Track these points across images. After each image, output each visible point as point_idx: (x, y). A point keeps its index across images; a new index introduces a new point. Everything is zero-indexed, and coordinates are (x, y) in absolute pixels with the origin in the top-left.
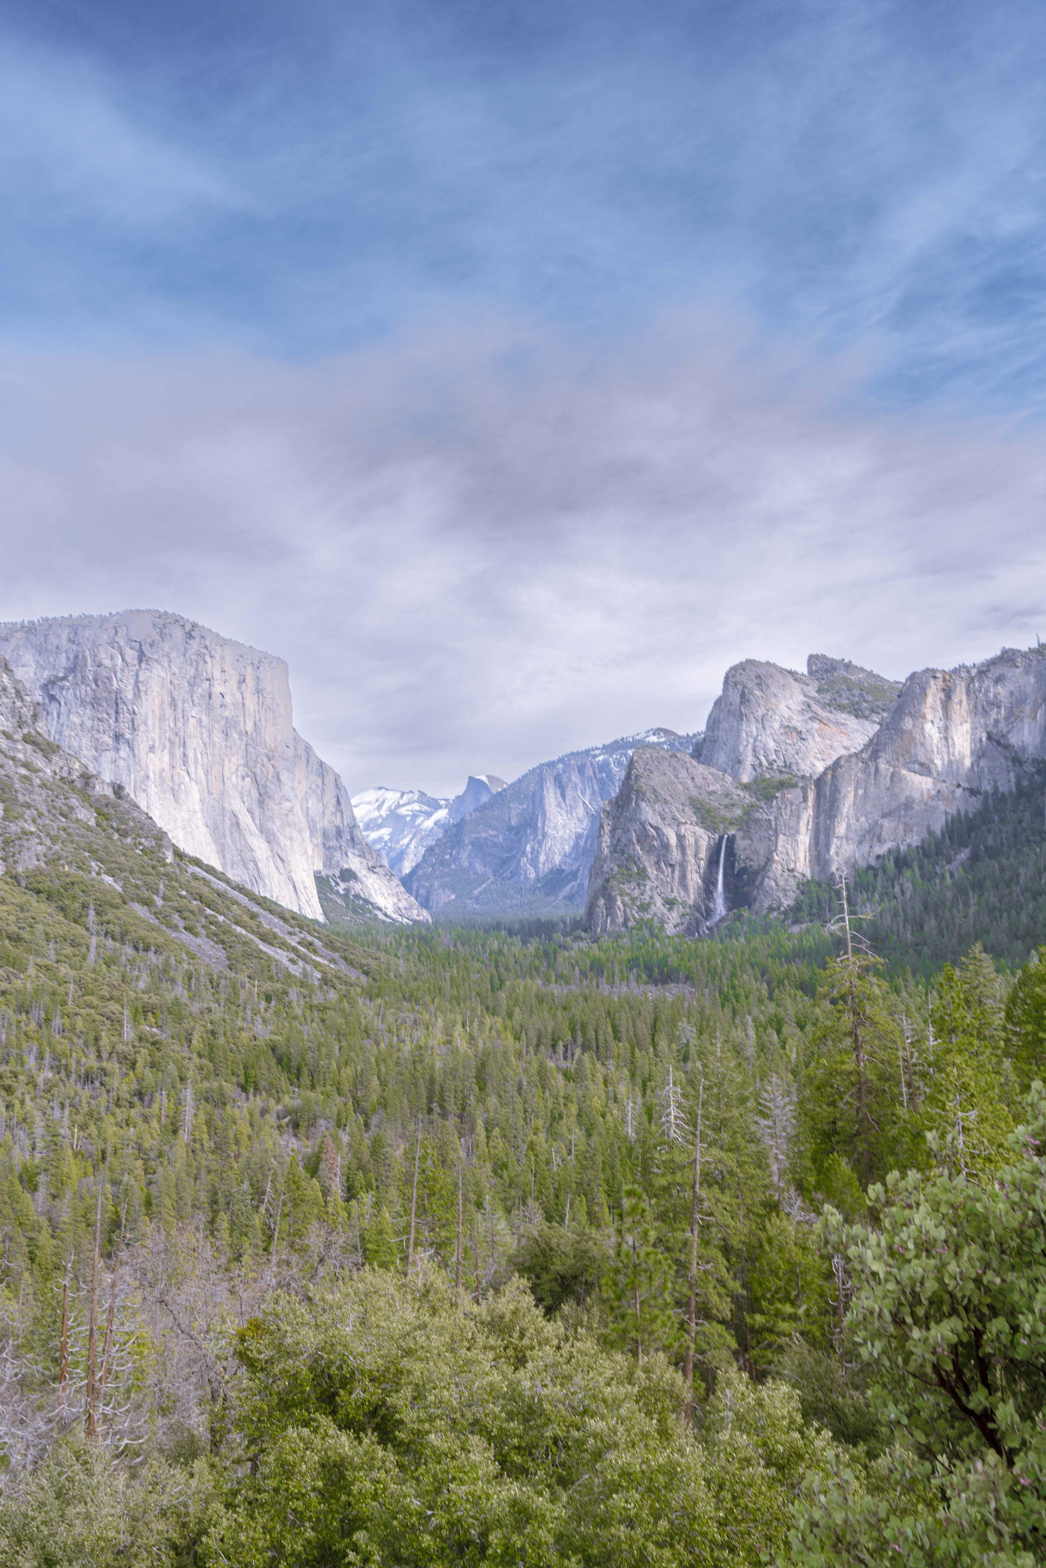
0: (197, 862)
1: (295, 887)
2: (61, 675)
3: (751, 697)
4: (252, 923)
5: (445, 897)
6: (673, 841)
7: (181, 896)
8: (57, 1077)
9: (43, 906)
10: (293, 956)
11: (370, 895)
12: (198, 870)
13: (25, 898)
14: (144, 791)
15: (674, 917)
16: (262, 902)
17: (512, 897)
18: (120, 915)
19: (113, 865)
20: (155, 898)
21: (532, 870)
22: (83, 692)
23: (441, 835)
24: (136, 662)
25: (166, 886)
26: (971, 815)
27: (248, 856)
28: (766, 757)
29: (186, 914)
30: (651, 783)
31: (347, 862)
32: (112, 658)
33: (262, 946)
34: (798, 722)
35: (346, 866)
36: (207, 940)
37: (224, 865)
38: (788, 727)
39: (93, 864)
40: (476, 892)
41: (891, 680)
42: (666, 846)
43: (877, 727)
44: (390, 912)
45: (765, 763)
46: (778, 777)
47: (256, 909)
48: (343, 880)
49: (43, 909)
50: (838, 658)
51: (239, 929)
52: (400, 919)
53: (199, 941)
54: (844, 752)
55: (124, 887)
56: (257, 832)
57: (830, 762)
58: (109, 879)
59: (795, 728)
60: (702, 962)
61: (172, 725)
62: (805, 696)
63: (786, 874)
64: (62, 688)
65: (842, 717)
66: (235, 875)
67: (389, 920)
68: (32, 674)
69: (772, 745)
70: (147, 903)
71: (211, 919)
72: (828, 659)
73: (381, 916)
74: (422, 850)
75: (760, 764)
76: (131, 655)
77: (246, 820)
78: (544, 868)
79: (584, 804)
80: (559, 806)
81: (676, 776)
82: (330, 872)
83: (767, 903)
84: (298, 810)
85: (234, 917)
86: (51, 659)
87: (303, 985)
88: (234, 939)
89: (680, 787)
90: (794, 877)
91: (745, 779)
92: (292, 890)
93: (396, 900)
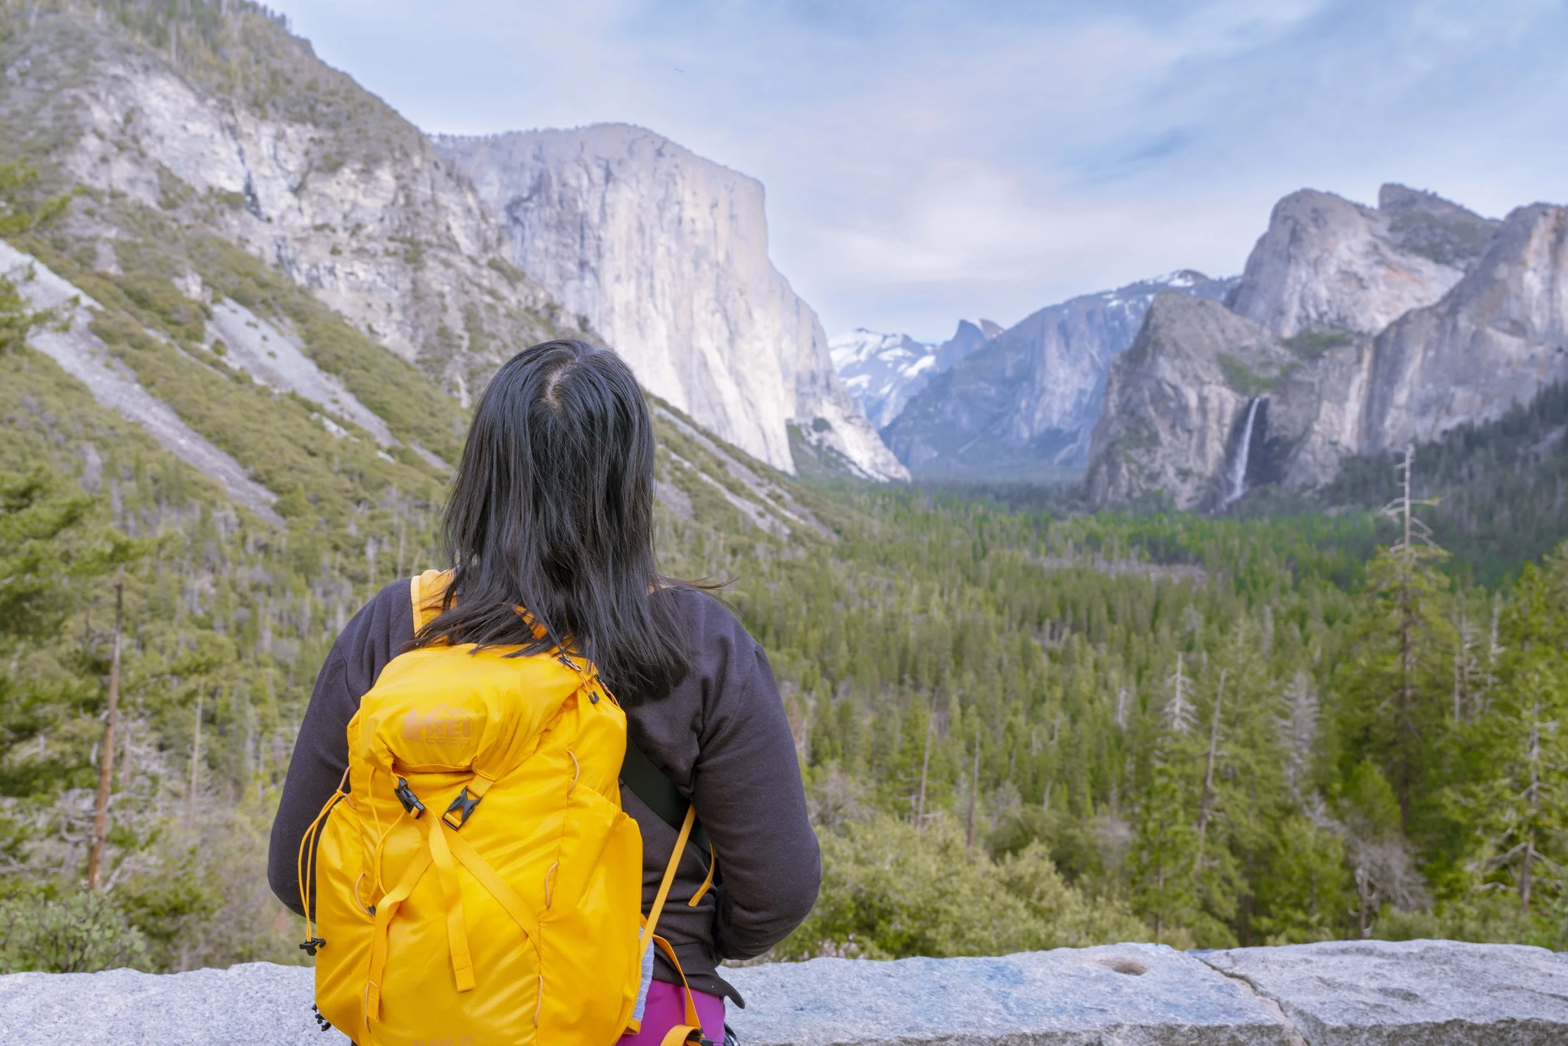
0: (663, 403)
1: (764, 436)
2: (526, 195)
3: (1304, 235)
4: (720, 471)
5: (926, 454)
6: (1193, 402)
10: (761, 508)
11: (844, 447)
12: (663, 411)
14: (609, 324)
15: (1187, 490)
16: (729, 449)
17: (1001, 458)
21: (1026, 429)
22: (548, 215)
23: (925, 385)
24: (603, 182)
27: (715, 399)
28: (1316, 307)
30: (1173, 334)
31: (821, 410)
32: (578, 177)
33: (730, 497)
34: (1360, 266)
35: (819, 415)
36: (672, 487)
37: (690, 407)
38: (1347, 272)
40: (961, 450)
41: (1487, 216)
42: (1184, 409)
43: (1460, 276)
44: (865, 467)
45: (1314, 315)
46: (1328, 332)
47: (723, 456)
48: (816, 430)
51: (705, 477)
52: (876, 476)
53: (664, 488)
54: (1414, 305)
56: (726, 373)
57: (1395, 316)
59: (1355, 274)
60: (1216, 543)
61: (639, 253)
62: (1373, 235)
63: (1327, 447)
64: (526, 210)
65: (1418, 261)
66: (703, 419)
67: (864, 476)
68: (496, 193)
69: (1324, 293)
71: (677, 465)
73: (855, 471)
74: (903, 401)
75: (1308, 317)
76: (598, 174)
77: (714, 360)
78: (1039, 427)
79: (1091, 356)
80: (1061, 356)
81: (1204, 328)
82: (802, 421)
83: (1300, 480)
84: (770, 351)
85: (700, 464)
86: (516, 178)
87: (770, 540)
88: (699, 487)
89: (1207, 341)
90: (1337, 451)
91: (1287, 333)
92: (761, 438)
93: (872, 455)
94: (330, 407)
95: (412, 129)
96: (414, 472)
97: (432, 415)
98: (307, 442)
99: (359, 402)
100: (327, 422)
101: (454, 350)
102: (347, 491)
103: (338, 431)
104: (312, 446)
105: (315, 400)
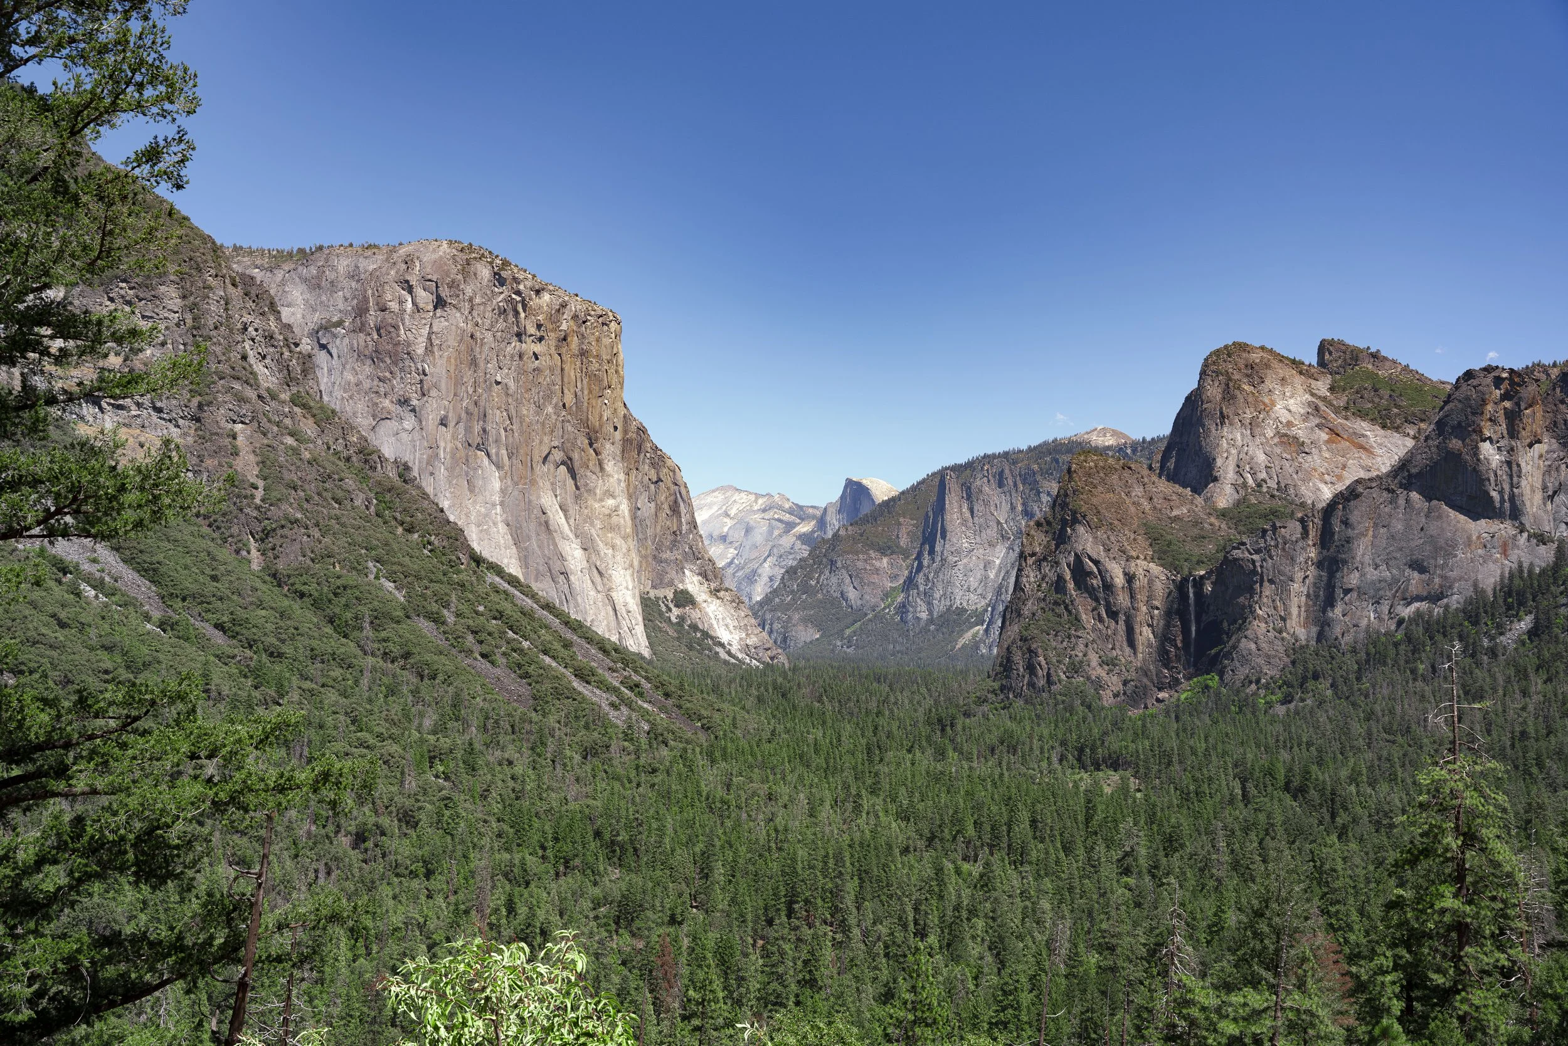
0: (498, 570)
1: (615, 610)
2: (335, 319)
3: (1237, 392)
4: (564, 653)
5: (807, 635)
6: (1119, 580)
7: (477, 612)
8: (323, 832)
9: (309, 614)
10: (614, 698)
11: (711, 626)
12: (498, 579)
13: (286, 603)
14: (432, 474)
15: (1114, 683)
16: (577, 627)
17: (895, 642)
18: (401, 632)
19: (395, 568)
20: (445, 612)
21: (924, 607)
22: (362, 343)
23: (806, 554)
24: (431, 307)
25: (459, 599)
26: (1537, 570)
27: (557, 566)
28: (1253, 475)
29: (483, 636)
30: (1095, 501)
31: (682, 582)
32: (401, 302)
33: (576, 684)
34: (1301, 431)
35: (681, 586)
36: (509, 671)
37: (525, 575)
38: (1286, 435)
39: (370, 564)
40: (848, 632)
41: (1435, 379)
42: (1108, 587)
43: (1410, 443)
44: (734, 649)
45: (1250, 481)
46: (1268, 504)
47: (569, 635)
48: (677, 606)
49: (304, 615)
50: (1362, 345)
51: (548, 660)
52: (748, 660)
53: (498, 671)
54: (1363, 474)
55: (408, 596)
56: (571, 536)
57: (1341, 487)
58: (390, 586)
59: (1295, 438)
60: (1152, 746)
61: (471, 390)
62: (1313, 395)
63: (1271, 635)
64: (335, 336)
65: (1363, 426)
66: (545, 589)
67: (733, 661)
68: (299, 316)
69: (1261, 458)
70: (437, 620)
71: (515, 645)
72: (1347, 346)
73: (723, 655)
74: (779, 572)
75: (1245, 485)
76: (424, 297)
77: (558, 518)
78: (939, 607)
79: (999, 523)
80: (964, 523)
81: (1128, 494)
82: (660, 593)
83: (1243, 672)
84: (625, 508)
85: (542, 644)
86: (324, 298)
87: (627, 737)
88: (542, 671)
89: (1132, 509)
90: (1283, 639)
91: (1222, 503)
92: (611, 613)
93: (744, 635)
94: (86, 567)
95: (207, 239)
96: (191, 650)
97: (214, 578)
98: (57, 610)
99: (124, 561)
100: (83, 586)
101: (245, 501)
102: (106, 672)
103: (96, 597)
104: (63, 615)
105: (69, 559)
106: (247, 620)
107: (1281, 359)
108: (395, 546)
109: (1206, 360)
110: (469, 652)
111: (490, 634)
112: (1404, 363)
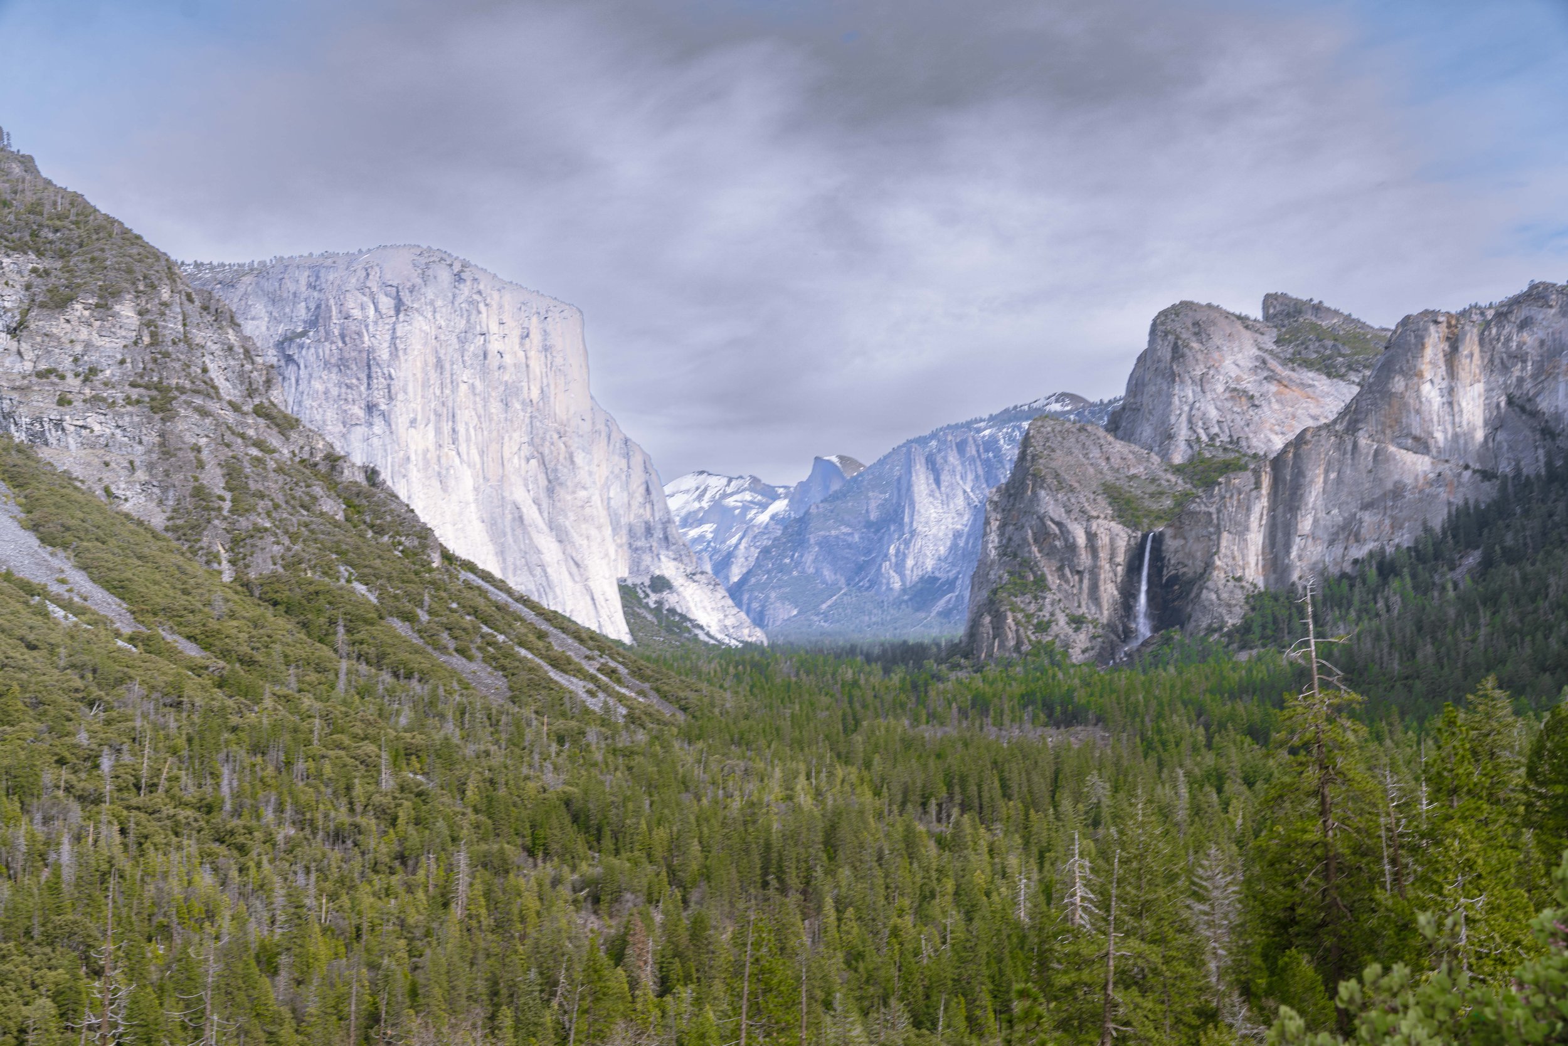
0: (470, 567)
1: (593, 598)
2: (300, 330)
3: (1186, 350)
4: (540, 644)
5: (784, 612)
6: (1081, 540)
7: (451, 610)
8: (301, 834)
9: (282, 622)
10: (591, 686)
11: (688, 609)
12: (471, 576)
13: (259, 611)
14: (404, 476)
15: (1081, 640)
16: (553, 618)
17: (870, 613)
18: (375, 633)
19: (366, 571)
20: (419, 612)
21: (897, 578)
22: (327, 352)
23: (779, 533)
24: (392, 312)
25: (432, 597)
26: (1483, 506)
27: (534, 559)
28: (1206, 429)
29: (458, 633)
30: (1053, 464)
31: (659, 567)
32: (363, 308)
33: (553, 674)
34: (1249, 383)
35: (657, 573)
36: (483, 665)
37: (504, 570)
38: (1236, 389)
39: (342, 569)
40: (824, 606)
41: (1376, 326)
42: (1072, 547)
43: (1356, 389)
44: (714, 630)
45: (1204, 438)
46: (1221, 456)
47: (544, 626)
48: (654, 590)
49: (280, 624)
50: (1305, 297)
51: (523, 652)
52: (727, 640)
53: (473, 666)
54: (1311, 423)
55: (380, 598)
56: (546, 528)
57: (1291, 436)
58: (361, 588)
59: (1245, 392)
60: (1118, 698)
61: (438, 392)
62: (1259, 349)
63: (1231, 584)
64: (301, 347)
65: (1309, 376)
66: (518, 583)
67: (712, 642)
68: (264, 328)
69: (1213, 414)
70: (409, 618)
71: (489, 638)
72: (1291, 299)
73: (702, 636)
74: (755, 553)
75: (1198, 439)
76: (386, 303)
77: (531, 513)
78: (912, 576)
79: (965, 492)
80: (931, 494)
81: (1086, 456)
82: (638, 580)
83: (1205, 622)
84: (597, 500)
85: (517, 636)
86: (287, 310)
87: (604, 722)
88: (517, 664)
89: (1091, 470)
90: (1242, 587)
91: (1178, 459)
92: (590, 602)
93: (721, 616)
94: (55, 588)
95: (157, 255)
96: (162, 663)
97: (185, 592)
98: (24, 632)
99: (93, 580)
100: (52, 607)
101: (213, 513)
102: (77, 690)
103: (66, 617)
104: (31, 637)
105: (36, 581)
106: (219, 632)
107: (1227, 315)
108: (365, 550)
109: (1155, 321)
110: (443, 649)
111: (464, 630)
112: (1346, 313)
